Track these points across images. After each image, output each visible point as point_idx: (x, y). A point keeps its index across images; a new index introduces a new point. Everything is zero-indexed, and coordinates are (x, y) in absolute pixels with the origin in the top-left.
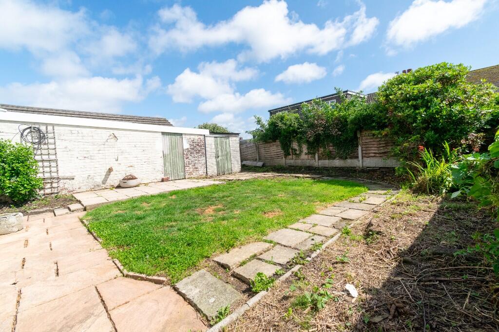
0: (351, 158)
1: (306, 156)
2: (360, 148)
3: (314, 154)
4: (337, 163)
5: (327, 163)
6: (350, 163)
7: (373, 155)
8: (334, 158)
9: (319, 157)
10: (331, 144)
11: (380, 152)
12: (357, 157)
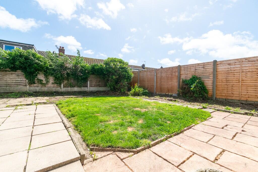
0: (84, 87)
1: (53, 85)
2: (89, 82)
3: (60, 84)
4: (76, 89)
5: (69, 89)
6: (83, 89)
7: (93, 86)
8: (74, 87)
9: (64, 86)
10: (72, 79)
11: (97, 84)
12: (87, 86)
